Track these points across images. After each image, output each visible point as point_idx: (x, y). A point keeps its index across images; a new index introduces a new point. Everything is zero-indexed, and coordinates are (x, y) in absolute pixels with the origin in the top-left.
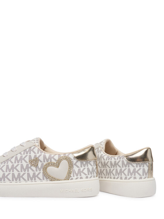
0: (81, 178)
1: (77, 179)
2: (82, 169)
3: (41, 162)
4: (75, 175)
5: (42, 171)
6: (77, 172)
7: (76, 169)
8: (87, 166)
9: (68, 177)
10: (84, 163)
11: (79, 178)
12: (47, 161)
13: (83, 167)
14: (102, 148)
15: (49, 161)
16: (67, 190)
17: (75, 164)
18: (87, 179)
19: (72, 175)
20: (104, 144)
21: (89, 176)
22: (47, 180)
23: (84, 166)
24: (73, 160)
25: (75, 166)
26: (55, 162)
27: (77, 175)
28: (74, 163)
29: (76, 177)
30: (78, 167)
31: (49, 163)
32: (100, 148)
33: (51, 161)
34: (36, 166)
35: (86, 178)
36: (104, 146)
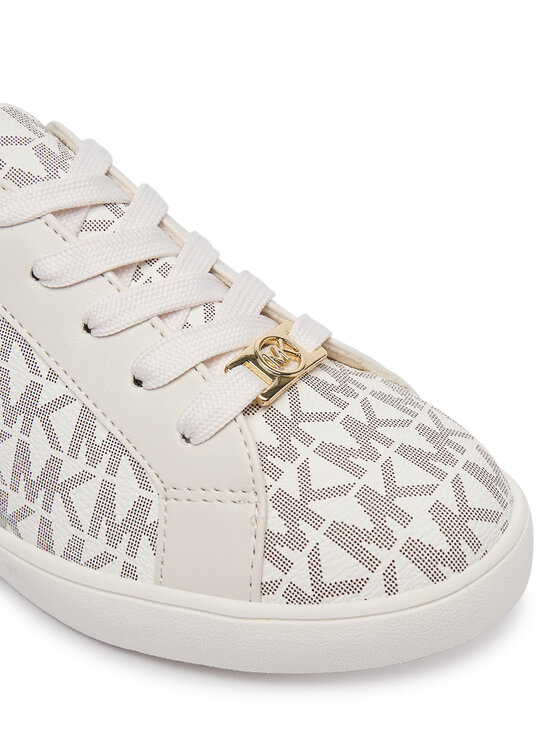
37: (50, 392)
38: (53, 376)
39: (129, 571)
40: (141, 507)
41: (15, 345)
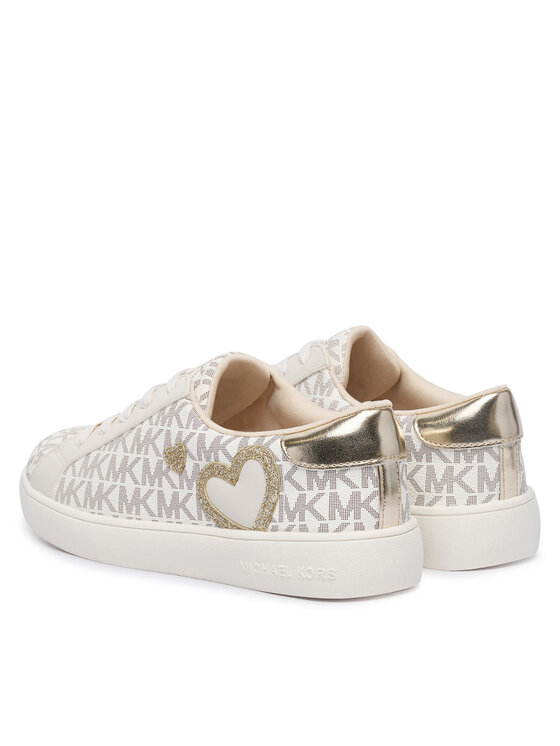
0: (303, 529)
1: (289, 529)
2: (310, 495)
3: (193, 458)
4: (285, 516)
5: (194, 490)
6: (292, 506)
7: (290, 494)
8: (333, 486)
9: (264, 522)
10: (321, 474)
11: (297, 527)
12: (208, 459)
13: (316, 491)
14: (337, 371)
15: (212, 460)
16: (258, 564)
17: (289, 477)
18: (324, 535)
19: (276, 515)
20: (344, 355)
21: (333, 525)
22: (209, 523)
23: (321, 485)
24: (281, 463)
25: (286, 484)
26: (229, 464)
27: (291, 518)
28: (285, 472)
29: (286, 523)
30: (299, 487)
31: (212, 466)
32: (326, 372)
33: (217, 460)
34: (181, 470)
35: (320, 531)
36: (343, 362)
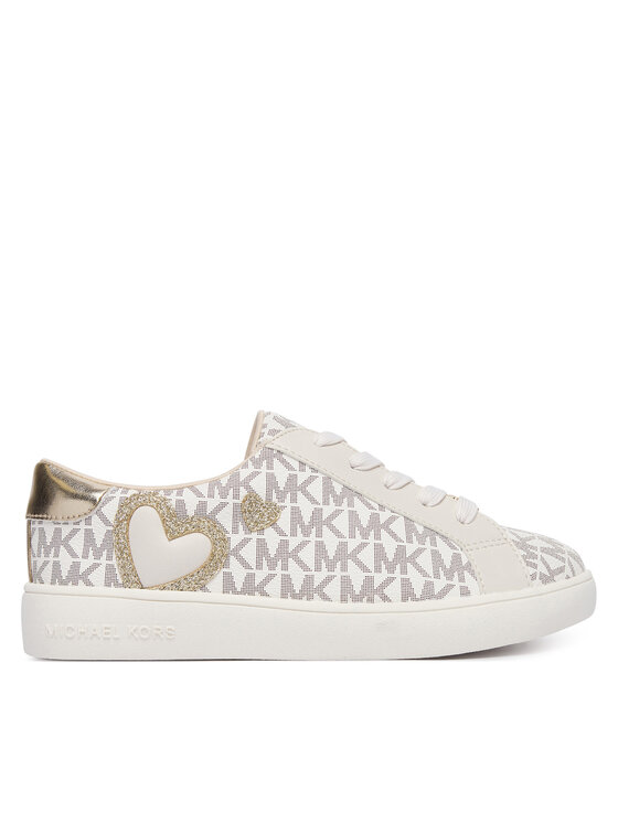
37: (384, 516)
38: (382, 507)
39: (465, 592)
40: (456, 558)
41: (355, 498)
